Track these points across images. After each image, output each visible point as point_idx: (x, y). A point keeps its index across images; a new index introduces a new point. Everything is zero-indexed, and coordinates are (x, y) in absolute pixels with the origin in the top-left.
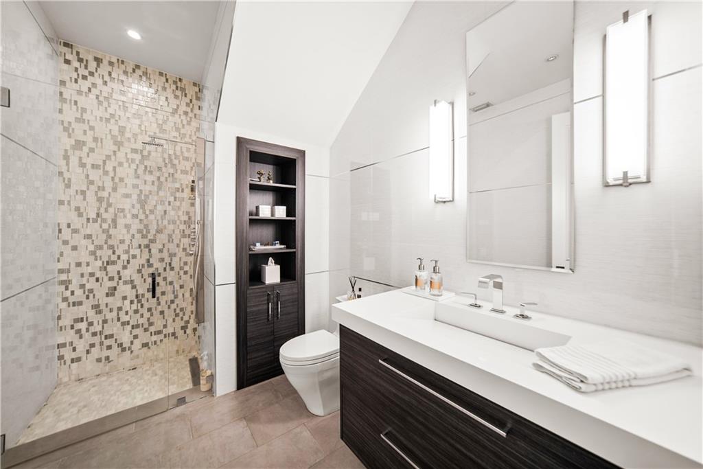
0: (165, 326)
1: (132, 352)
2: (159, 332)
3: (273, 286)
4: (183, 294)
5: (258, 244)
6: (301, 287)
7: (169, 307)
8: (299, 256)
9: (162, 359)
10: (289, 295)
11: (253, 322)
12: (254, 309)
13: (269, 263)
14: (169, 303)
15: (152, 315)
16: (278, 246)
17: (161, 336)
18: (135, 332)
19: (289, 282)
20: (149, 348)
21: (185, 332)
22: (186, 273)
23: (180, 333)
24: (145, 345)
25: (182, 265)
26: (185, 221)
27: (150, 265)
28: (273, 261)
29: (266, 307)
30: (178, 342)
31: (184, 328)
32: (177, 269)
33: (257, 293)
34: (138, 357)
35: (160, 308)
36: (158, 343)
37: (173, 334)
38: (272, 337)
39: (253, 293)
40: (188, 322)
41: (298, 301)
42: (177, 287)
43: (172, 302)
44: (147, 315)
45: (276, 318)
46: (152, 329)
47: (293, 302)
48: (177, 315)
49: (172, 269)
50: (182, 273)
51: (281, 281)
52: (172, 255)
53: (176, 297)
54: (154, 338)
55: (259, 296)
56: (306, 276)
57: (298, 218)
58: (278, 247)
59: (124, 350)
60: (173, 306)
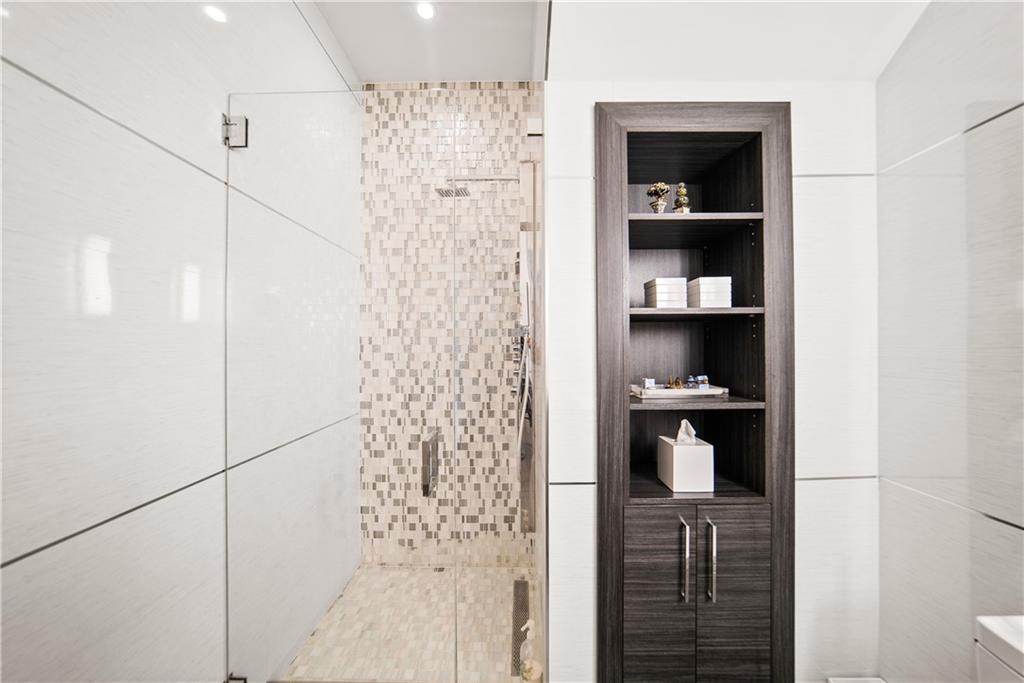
0: (482, 511)
1: (439, 541)
2: (473, 519)
3: (694, 505)
4: (508, 461)
5: (650, 382)
6: (782, 518)
7: (487, 480)
8: (774, 422)
9: (477, 565)
10: (743, 537)
11: (639, 593)
12: (643, 560)
13: (681, 434)
14: (487, 473)
15: (464, 488)
16: (705, 389)
17: (476, 527)
18: (444, 510)
19: (744, 500)
20: (460, 541)
21: (510, 529)
22: (511, 423)
23: (503, 527)
24: (456, 535)
25: (506, 409)
26: (509, 330)
27: (462, 406)
28: (694, 432)
29: (673, 559)
30: (499, 542)
31: (509, 520)
32: (498, 415)
33: (653, 517)
34: (445, 551)
35: (474, 480)
36: (472, 535)
37: (494, 527)
38: (690, 649)
39: (639, 516)
40: (514, 511)
41: (771, 559)
42: (499, 447)
43: (492, 471)
44: (458, 487)
45: (701, 597)
46: (465, 511)
47: (755, 559)
48: (499, 495)
49: (491, 414)
50: (505, 421)
51: (717, 492)
52: (491, 390)
53: (497, 463)
54: (467, 527)
55: (656, 526)
56: (797, 484)
57: (771, 309)
58: (705, 392)
59: (429, 535)
60: (493, 479)
